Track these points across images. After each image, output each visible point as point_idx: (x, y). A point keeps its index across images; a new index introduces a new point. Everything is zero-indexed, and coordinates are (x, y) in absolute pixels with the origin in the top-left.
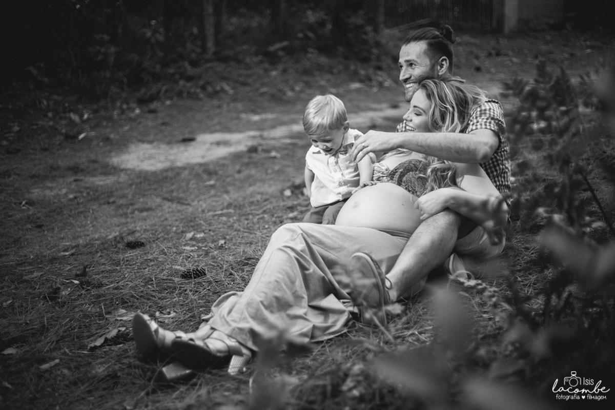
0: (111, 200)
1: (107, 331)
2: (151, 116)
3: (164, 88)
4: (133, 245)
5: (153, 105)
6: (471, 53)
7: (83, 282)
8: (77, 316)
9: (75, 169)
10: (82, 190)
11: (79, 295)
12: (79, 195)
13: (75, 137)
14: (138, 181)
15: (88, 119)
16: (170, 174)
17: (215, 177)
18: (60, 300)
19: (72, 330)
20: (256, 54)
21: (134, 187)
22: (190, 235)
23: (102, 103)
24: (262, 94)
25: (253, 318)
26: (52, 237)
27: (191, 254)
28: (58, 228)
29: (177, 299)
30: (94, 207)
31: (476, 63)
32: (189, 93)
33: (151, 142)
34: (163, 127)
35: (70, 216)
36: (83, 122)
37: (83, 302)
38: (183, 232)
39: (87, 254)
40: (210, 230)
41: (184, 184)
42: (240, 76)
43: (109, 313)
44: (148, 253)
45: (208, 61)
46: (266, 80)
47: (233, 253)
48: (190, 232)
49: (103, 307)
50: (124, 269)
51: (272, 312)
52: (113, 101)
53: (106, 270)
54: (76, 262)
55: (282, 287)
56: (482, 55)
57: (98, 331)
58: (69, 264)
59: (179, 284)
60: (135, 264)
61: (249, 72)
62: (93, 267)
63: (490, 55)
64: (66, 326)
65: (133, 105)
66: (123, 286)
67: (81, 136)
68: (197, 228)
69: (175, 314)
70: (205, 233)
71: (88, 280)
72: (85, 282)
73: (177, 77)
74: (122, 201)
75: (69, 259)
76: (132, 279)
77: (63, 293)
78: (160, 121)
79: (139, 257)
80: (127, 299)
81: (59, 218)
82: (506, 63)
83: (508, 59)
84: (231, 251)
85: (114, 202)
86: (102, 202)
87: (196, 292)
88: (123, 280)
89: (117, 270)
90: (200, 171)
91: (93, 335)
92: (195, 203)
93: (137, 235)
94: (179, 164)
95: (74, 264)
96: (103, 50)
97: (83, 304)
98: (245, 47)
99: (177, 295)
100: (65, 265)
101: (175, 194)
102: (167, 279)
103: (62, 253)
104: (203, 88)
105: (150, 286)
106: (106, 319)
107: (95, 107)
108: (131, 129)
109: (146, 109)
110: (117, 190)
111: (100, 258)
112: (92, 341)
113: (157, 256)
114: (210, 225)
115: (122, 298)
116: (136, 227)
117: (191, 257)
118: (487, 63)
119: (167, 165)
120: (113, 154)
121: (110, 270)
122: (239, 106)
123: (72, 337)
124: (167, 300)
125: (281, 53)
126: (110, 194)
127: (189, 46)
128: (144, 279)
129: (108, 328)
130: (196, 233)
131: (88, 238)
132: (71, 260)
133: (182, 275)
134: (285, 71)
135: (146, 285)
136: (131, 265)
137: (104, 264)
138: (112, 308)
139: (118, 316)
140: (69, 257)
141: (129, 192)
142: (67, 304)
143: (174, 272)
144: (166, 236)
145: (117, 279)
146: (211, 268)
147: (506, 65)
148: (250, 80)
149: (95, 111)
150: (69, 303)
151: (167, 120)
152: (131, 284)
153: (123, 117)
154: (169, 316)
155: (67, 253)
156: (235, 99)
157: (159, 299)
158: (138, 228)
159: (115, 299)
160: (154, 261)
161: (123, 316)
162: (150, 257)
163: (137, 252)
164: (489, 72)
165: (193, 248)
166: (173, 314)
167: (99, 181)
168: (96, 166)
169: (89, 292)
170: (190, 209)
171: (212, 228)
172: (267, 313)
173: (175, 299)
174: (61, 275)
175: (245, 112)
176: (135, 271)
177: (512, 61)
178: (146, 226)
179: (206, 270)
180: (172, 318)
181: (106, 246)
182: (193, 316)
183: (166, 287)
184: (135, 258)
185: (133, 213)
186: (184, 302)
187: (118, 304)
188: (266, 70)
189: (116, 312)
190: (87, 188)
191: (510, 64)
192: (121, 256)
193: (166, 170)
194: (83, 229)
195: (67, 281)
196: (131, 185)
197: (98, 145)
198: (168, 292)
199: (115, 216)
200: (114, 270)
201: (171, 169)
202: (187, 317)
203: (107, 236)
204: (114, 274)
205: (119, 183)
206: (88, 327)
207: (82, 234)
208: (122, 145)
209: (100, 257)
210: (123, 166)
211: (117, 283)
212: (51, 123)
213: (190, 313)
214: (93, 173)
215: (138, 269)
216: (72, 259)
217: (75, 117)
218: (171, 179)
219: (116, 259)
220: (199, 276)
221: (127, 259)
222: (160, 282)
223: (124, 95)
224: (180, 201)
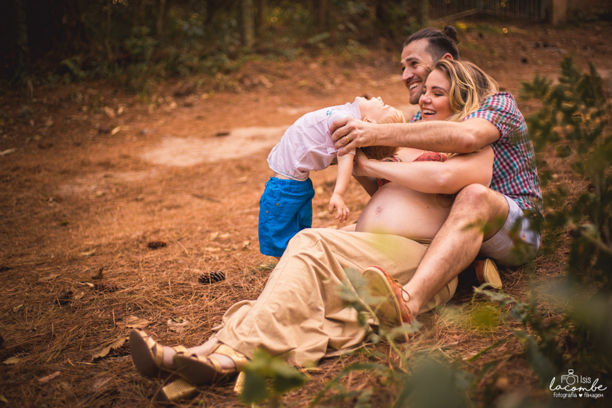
0: (140, 197)
1: (115, 339)
2: (187, 110)
3: (201, 82)
4: (154, 246)
5: (190, 99)
6: (518, 43)
7: (97, 286)
8: (86, 323)
9: (107, 165)
10: (111, 186)
11: (91, 300)
12: (107, 191)
13: (108, 132)
14: (168, 177)
15: (123, 114)
16: (202, 170)
17: (248, 173)
18: (72, 305)
19: (79, 338)
20: (296, 46)
21: (164, 183)
22: (214, 235)
23: (138, 97)
24: (301, 87)
25: (263, 331)
26: (76, 235)
27: (213, 256)
28: (83, 226)
29: (192, 305)
30: (122, 205)
31: (523, 54)
32: (226, 87)
33: (185, 137)
34: (198, 122)
35: (96, 213)
36: (118, 116)
37: (94, 308)
38: (208, 232)
39: (108, 254)
40: (235, 230)
41: (215, 181)
42: (279, 68)
43: (120, 320)
44: (169, 254)
45: (248, 53)
46: (306, 73)
47: (257, 255)
48: (215, 232)
49: (113, 313)
50: (142, 272)
51: (285, 325)
52: (149, 94)
53: (124, 273)
54: (95, 263)
55: (297, 298)
56: (529, 46)
57: (105, 340)
58: (88, 265)
59: (196, 289)
60: (154, 266)
61: (288, 64)
62: (111, 269)
63: (537, 46)
64: (73, 334)
65: (169, 98)
66: (138, 290)
67: (115, 131)
68: (222, 228)
69: (187, 322)
70: (230, 233)
71: (102, 283)
72: (100, 286)
73: (214, 70)
74: (151, 198)
75: (89, 260)
76: (148, 282)
77: (76, 297)
78: (196, 115)
79: (159, 259)
80: (140, 305)
81: (85, 215)
82: (553, 54)
83: (556, 50)
84: (255, 252)
85: (142, 199)
86: (131, 198)
87: (213, 297)
88: (139, 283)
89: (135, 272)
90: (233, 167)
91: (99, 345)
92: (225, 201)
93: (161, 234)
94: (212, 159)
95: (93, 265)
96: (140, 43)
97: (94, 310)
98: (285, 40)
99: (192, 301)
100: (83, 266)
101: (205, 191)
102: (183, 284)
103: (83, 254)
104: (241, 81)
105: (165, 291)
106: (116, 326)
107: (130, 100)
108: (166, 123)
109: (182, 103)
110: (146, 186)
111: (120, 259)
112: (97, 351)
113: (178, 258)
114: (237, 224)
115: (135, 304)
116: (161, 226)
117: (212, 259)
118: (534, 54)
119: (199, 160)
120: (146, 148)
121: (127, 272)
122: (277, 99)
123: (78, 347)
124: (182, 306)
125: (321, 46)
126: (140, 190)
127: (228, 39)
128: (160, 283)
129: (116, 337)
130: (221, 232)
131: (112, 237)
132: (90, 261)
133: (199, 279)
134: (325, 64)
135: (161, 290)
136: (149, 268)
137: (122, 266)
138: (123, 314)
139: (129, 323)
140: (89, 258)
141: (159, 189)
142: (77, 309)
143: (192, 275)
144: (190, 236)
145: (133, 282)
146: (232, 271)
147: (554, 56)
148: (289, 73)
149: (131, 105)
150: (80, 308)
151: (203, 114)
152: (146, 288)
153: (159, 111)
154: (181, 324)
155: (87, 254)
156: (273, 92)
157: (173, 305)
158: (163, 227)
159: (128, 304)
160: (173, 263)
161: (134, 324)
162: (170, 259)
163: (158, 252)
164: (535, 63)
165: (215, 250)
166: (185, 323)
167: (130, 177)
168: (127, 161)
169: (102, 296)
170: (219, 207)
171: (238, 227)
172: (279, 327)
173: (189, 306)
174: (77, 277)
175: (282, 105)
176: (154, 274)
177: (559, 52)
178: (171, 224)
179: (226, 274)
180: (184, 327)
181: (128, 246)
182: (206, 326)
183: (182, 292)
184: (155, 259)
185: (160, 210)
186: (199, 308)
187: (130, 310)
188: (306, 63)
189: (127, 319)
190: (116, 184)
191: (558, 56)
192: (140, 258)
193: (198, 166)
194: (108, 227)
195: (83, 284)
196: (161, 181)
197: (131, 140)
198: (184, 298)
199: (142, 213)
200: (132, 272)
201: (204, 165)
202: (200, 325)
203: (130, 236)
204: (131, 276)
205: (149, 179)
206: (96, 335)
207: (107, 233)
208: (155, 139)
209: (120, 257)
210: (155, 162)
211: (133, 287)
212: (85, 117)
213: (204, 321)
214: (123, 169)
215: (157, 271)
216: (92, 260)
217: (110, 112)
218: (203, 175)
219: (135, 260)
220: (217, 281)
221: (147, 260)
222: (176, 286)
223: (160, 88)
224: (210, 198)
